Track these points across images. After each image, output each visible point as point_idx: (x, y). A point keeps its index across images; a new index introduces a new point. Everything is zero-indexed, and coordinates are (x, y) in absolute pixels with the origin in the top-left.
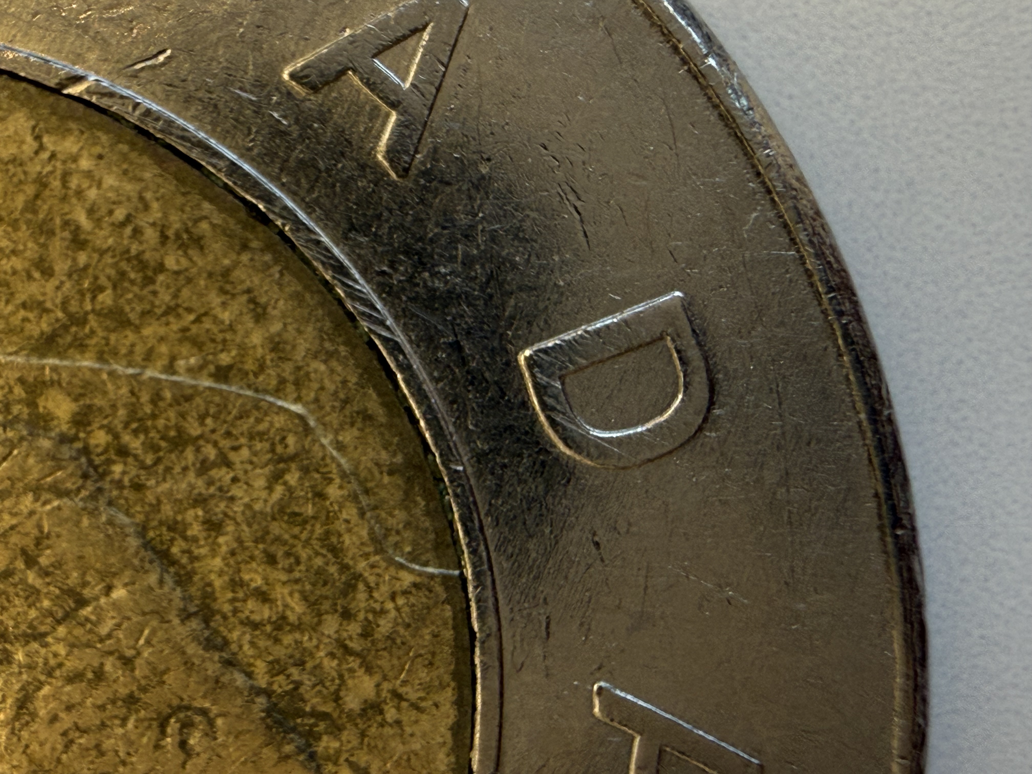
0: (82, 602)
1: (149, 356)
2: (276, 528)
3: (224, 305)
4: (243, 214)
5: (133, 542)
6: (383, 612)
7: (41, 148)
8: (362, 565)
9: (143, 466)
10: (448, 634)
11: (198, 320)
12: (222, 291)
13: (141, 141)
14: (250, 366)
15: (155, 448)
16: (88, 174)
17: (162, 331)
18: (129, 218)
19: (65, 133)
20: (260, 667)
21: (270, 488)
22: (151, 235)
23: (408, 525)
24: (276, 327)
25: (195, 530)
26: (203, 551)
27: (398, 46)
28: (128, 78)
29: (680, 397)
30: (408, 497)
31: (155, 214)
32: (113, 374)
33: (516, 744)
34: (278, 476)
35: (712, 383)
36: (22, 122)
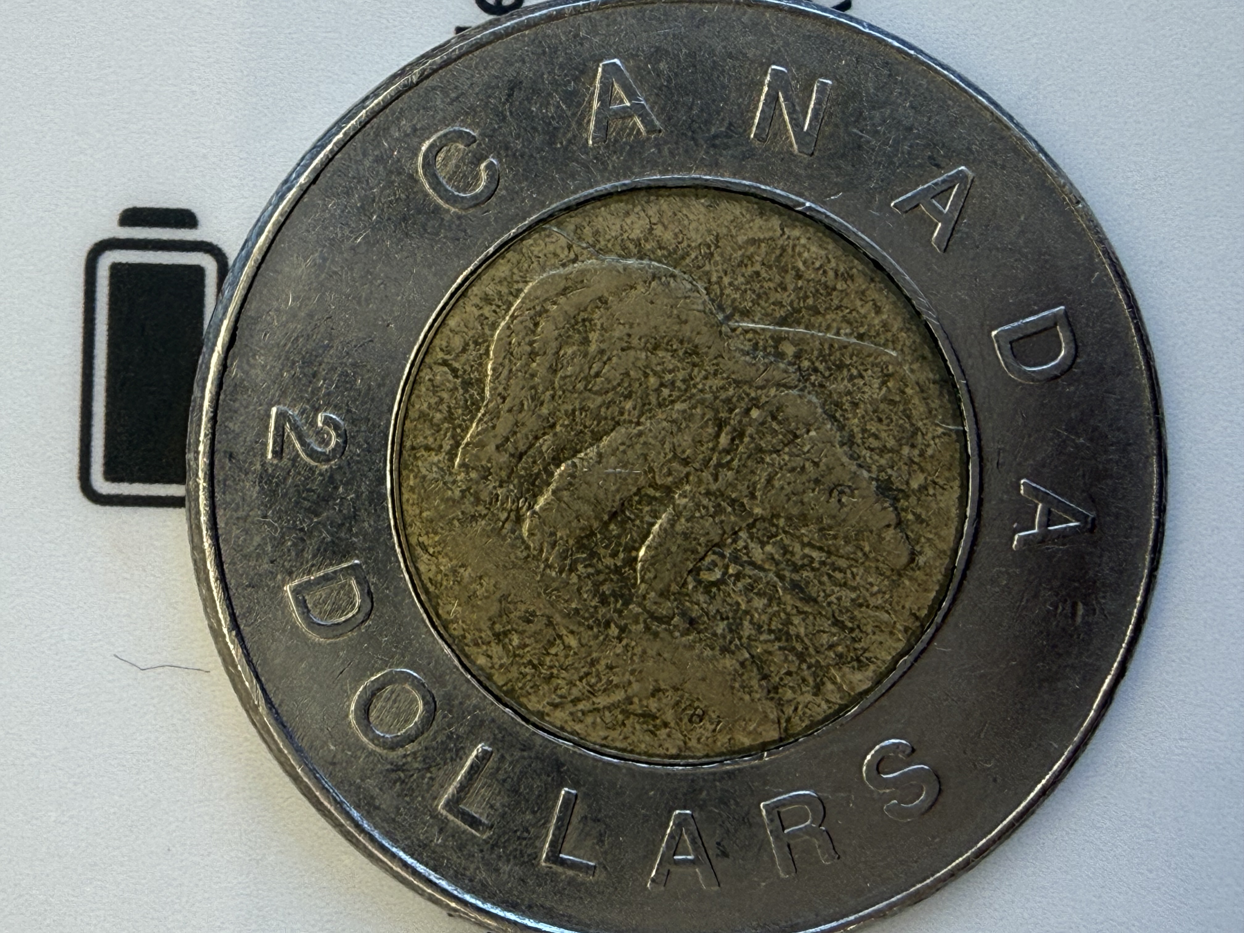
0: (796, 437)
1: (828, 328)
2: (882, 406)
3: (862, 306)
4: (871, 265)
5: (820, 410)
6: (928, 445)
7: (784, 233)
8: (920, 424)
9: (824, 377)
10: (957, 456)
11: (850, 313)
12: (861, 300)
13: (827, 232)
14: (873, 333)
15: (829, 369)
16: (804, 246)
17: (834, 316)
18: (821, 266)
19: (794, 227)
20: (874, 468)
21: (880, 389)
22: (831, 274)
23: (941, 407)
24: (885, 317)
25: (847, 406)
26: (850, 416)
27: (942, 194)
28: (823, 204)
29: (1063, 353)
30: (941, 394)
31: (833, 264)
32: (812, 335)
33: (986, 506)
34: (884, 383)
35: (1077, 347)
36: (775, 222)
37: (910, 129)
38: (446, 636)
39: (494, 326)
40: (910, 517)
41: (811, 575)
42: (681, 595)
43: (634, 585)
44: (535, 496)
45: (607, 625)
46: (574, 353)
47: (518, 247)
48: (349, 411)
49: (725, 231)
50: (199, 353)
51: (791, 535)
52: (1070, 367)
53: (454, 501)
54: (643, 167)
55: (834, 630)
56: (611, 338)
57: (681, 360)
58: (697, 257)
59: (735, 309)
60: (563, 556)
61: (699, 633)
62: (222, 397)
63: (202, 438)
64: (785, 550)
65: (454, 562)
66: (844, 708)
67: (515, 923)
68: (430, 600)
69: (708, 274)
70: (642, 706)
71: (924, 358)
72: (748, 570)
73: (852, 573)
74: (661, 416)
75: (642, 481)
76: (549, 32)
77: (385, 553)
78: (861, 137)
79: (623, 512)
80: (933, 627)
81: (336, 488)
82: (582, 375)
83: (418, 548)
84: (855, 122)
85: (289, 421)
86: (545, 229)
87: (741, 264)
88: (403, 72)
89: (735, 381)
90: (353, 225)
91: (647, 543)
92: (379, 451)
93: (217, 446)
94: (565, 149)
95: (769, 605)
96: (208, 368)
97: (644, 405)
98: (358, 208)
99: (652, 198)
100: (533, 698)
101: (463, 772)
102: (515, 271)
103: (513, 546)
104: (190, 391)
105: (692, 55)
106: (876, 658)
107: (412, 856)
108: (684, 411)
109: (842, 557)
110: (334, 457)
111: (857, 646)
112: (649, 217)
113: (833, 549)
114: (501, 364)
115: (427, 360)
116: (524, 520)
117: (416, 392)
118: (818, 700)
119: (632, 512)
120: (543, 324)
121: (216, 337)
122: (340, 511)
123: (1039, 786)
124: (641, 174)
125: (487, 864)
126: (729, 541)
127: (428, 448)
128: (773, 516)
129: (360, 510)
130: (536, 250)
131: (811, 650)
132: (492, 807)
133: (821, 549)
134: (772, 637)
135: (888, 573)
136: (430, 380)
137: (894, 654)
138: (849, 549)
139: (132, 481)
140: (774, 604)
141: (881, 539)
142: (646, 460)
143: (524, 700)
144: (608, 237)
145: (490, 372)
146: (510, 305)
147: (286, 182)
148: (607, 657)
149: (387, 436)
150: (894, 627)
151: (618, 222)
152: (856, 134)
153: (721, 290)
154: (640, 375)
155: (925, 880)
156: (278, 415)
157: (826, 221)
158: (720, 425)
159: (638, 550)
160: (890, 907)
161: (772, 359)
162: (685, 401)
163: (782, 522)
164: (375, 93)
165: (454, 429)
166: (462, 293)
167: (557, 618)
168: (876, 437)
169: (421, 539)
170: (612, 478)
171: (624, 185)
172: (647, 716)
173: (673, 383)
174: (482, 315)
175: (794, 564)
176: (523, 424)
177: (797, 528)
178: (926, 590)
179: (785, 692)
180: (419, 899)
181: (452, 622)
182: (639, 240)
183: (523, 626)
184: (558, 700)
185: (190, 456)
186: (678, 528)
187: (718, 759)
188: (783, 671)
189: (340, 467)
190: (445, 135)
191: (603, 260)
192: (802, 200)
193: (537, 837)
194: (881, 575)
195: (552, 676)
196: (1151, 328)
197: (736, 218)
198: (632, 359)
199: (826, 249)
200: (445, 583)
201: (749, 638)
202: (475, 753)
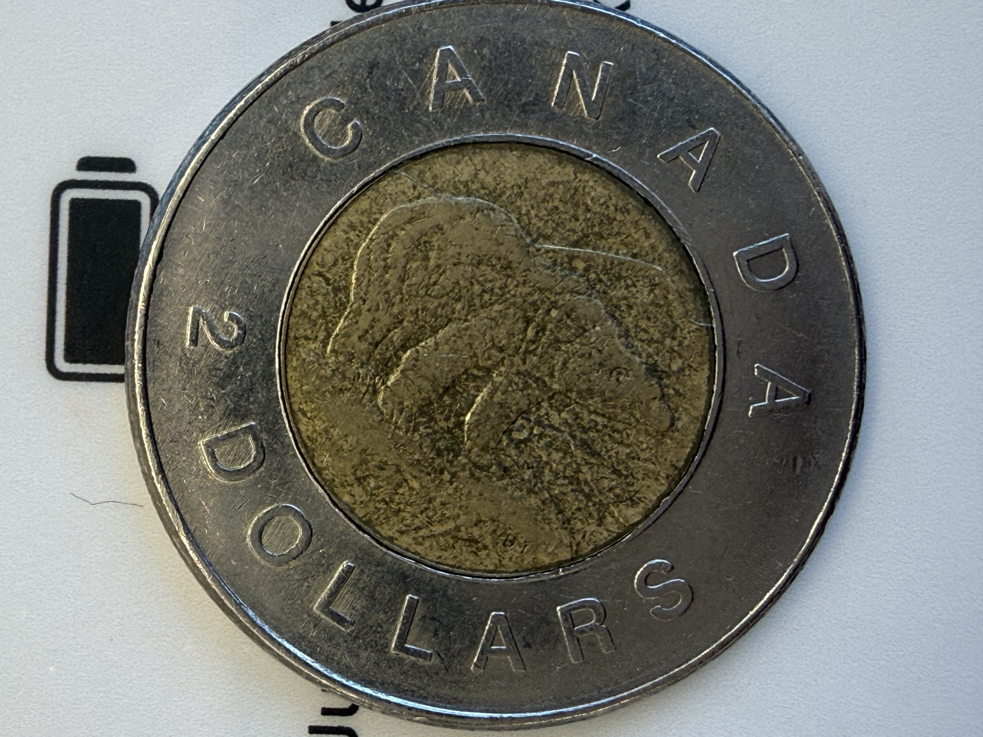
1: (610, 249)
2: (651, 308)
3: (636, 233)
4: (643, 202)
5: (603, 311)
6: (685, 338)
7: (576, 178)
8: (679, 322)
9: (606, 286)
10: (707, 346)
11: (626, 237)
12: (635, 228)
13: (610, 177)
14: (643, 253)
15: (611, 280)
16: (592, 187)
17: (614, 240)
18: (605, 203)
19: (584, 173)
20: (644, 355)
21: (649, 295)
22: (612, 208)
23: (695, 309)
24: (653, 241)
25: (623, 308)
26: (626, 315)
27: (696, 148)
28: (606, 155)
29: (787, 269)
30: (695, 300)
31: (614, 201)
32: (598, 254)
33: (728, 384)
34: (652, 291)
35: (798, 265)
36: (570, 169)
37: (671, 100)
38: (320, 479)
39: (357, 246)
40: (671, 392)
41: (596, 435)
42: (496, 451)
43: (462, 442)
44: (388, 375)
45: (442, 472)
46: (418, 267)
47: (375, 187)
48: (247, 310)
49: (532, 175)
50: (135, 266)
51: (582, 405)
52: (793, 280)
53: (326, 378)
54: (471, 127)
55: (613, 476)
56: (445, 255)
57: (498, 273)
58: (510, 195)
59: (540, 235)
60: (408, 420)
61: (511, 478)
62: (152, 299)
63: (137, 329)
64: (577, 416)
65: (326, 424)
66: (620, 536)
67: (371, 696)
68: (308, 452)
69: (519, 208)
70: (467, 533)
71: (682, 272)
72: (548, 431)
73: (627, 434)
74: (483, 315)
75: (468, 364)
76: (400, 25)
77: (274, 417)
78: (636, 105)
79: (454, 386)
80: (689, 475)
81: (238, 368)
82: (423, 284)
83: (300, 414)
84: (631, 94)
85: (203, 317)
86: (396, 174)
87: (544, 201)
88: (290, 55)
89: (539, 289)
90: (252, 170)
91: (472, 410)
92: (270, 340)
93: (149, 336)
94: (412, 113)
95: (564, 458)
96: (142, 277)
97: (470, 306)
98: (255, 158)
99: (477, 150)
100: (385, 527)
101: (332, 582)
102: (373, 204)
103: (371, 412)
104: (129, 295)
105: (507, 43)
106: (645, 498)
107: (294, 645)
108: (501, 311)
109: (619, 421)
110: (236, 346)
111: (631, 489)
112: (475, 165)
113: (612, 415)
114: (363, 275)
115: (307, 272)
116: (379, 393)
117: (298, 296)
118: (601, 529)
119: (460, 387)
120: (394, 244)
121: (148, 253)
122: (241, 385)
123: (768, 595)
124: (468, 132)
125: (350, 651)
126: (534, 409)
127: (307, 338)
128: (567, 391)
129: (255, 384)
130: (389, 189)
131: (596, 492)
132: (353, 608)
133: (603, 416)
134: (567, 481)
135: (655, 434)
136: (309, 287)
137: (658, 495)
138: (624, 415)
139: (85, 362)
140: (568, 456)
141: (649, 408)
142: (471, 348)
143: (378, 528)
144: (443, 180)
145: (354, 281)
146: (370, 230)
147: (201, 137)
148: (441, 496)
149: (276, 329)
150: (659, 475)
151: (451, 168)
152: (631, 103)
153: (529, 220)
154: (467, 284)
155: (681, 665)
156: (194, 313)
157: (609, 168)
158: (528, 321)
159: (465, 415)
160: (654, 686)
161: (567, 272)
162: (500, 304)
163: (574, 395)
164: (269, 71)
165: (327, 324)
166: (333, 221)
167: (404, 467)
168: (646, 331)
169: (301, 407)
170: (446, 362)
171: (456, 140)
172: (472, 541)
173: (492, 289)
174: (348, 238)
175: (583, 427)
176: (379, 320)
177: (585, 400)
178: (683, 447)
179: (576, 523)
180: (299, 678)
181: (325, 469)
182: (467, 182)
183: (378, 473)
184: (404, 528)
185: (128, 343)
186: (496, 399)
187: (525, 574)
188: (574, 507)
189: (241, 352)
190: (321, 103)
191: (440, 198)
192: (590, 153)
193: (388, 631)
194: (650, 435)
195: (399, 510)
196: (854, 251)
197: (540, 166)
198: (462, 272)
199: (608, 189)
200: (319, 439)
201: (548, 482)
202: (341, 568)
